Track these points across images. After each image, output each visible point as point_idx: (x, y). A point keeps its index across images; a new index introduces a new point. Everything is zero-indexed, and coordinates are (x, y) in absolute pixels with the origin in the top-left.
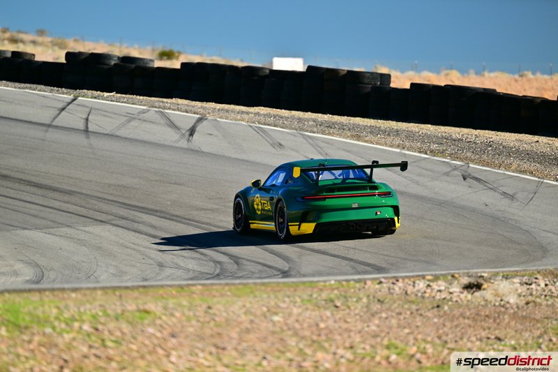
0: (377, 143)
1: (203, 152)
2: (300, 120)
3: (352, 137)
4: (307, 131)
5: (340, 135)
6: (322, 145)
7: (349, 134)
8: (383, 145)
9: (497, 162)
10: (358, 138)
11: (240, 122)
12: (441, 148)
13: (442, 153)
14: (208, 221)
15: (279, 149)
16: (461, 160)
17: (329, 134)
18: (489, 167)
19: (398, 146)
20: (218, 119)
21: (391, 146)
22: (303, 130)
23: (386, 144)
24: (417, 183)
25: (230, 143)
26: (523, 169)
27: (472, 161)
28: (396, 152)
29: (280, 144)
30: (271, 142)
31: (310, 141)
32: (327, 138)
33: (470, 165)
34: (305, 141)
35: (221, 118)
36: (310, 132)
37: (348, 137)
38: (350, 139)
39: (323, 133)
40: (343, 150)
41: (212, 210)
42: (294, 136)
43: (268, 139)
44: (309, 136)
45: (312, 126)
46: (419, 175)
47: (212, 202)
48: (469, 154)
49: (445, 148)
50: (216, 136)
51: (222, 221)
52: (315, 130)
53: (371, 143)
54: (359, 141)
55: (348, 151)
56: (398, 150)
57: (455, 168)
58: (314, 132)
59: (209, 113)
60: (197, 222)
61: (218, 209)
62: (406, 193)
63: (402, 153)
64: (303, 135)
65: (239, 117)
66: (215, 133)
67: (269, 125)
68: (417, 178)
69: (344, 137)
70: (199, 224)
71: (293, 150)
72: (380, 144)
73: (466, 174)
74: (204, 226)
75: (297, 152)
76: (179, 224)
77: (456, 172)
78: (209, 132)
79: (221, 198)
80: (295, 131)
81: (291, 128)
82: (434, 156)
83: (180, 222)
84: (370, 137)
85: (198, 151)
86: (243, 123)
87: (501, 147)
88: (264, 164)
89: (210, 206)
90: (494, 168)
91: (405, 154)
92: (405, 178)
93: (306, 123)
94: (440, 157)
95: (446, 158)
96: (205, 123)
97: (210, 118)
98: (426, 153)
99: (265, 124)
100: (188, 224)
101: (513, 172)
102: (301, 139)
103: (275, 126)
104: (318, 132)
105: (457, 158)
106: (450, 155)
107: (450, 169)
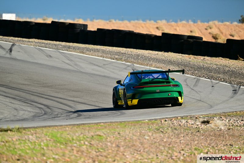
0: (92, 55)
1: (17, 59)
2: (55, 45)
3: (80, 52)
4: (60, 50)
5: (75, 52)
6: (69, 56)
7: (79, 51)
8: (94, 56)
9: (145, 63)
10: (83, 53)
11: (30, 46)
12: (120, 57)
13: (121, 59)
14: (28, 89)
15: (50, 58)
16: (130, 62)
17: (70, 51)
18: (143, 65)
19: (101, 56)
20: (21, 45)
21: (98, 56)
22: (58, 49)
23: (95, 56)
24: (113, 72)
25: (28, 55)
26: (157, 66)
27: (135, 63)
28: (101, 59)
29: (50, 56)
30: (46, 55)
31: (62, 54)
32: (70, 53)
33: (135, 65)
34: (60, 54)
35: (21, 44)
36: (62, 50)
37: (78, 52)
38: (80, 53)
39: (67, 51)
40: (78, 58)
41: (28, 85)
42: (55, 52)
43: (45, 54)
44: (62, 52)
45: (61, 48)
46: (113, 69)
47: (27, 81)
48: (133, 60)
49: (121, 57)
50: (22, 52)
51: (33, 90)
52: (64, 49)
53: (89, 55)
54: (83, 54)
55: (81, 59)
56: (102, 58)
57: (128, 66)
58: (63, 50)
59: (16, 42)
60: (23, 90)
61: (30, 84)
62: (110, 77)
63: (104, 60)
64: (59, 52)
65: (29, 44)
66: (21, 51)
67: (43, 47)
68: (113, 71)
69: (77, 53)
70: (25, 91)
71: (56, 58)
72: (93, 56)
73: (133, 69)
74: (27, 92)
75: (58, 59)
76: (15, 91)
77: (129, 68)
78: (18, 50)
79: (30, 80)
80: (55, 50)
81: (53, 49)
82: (118, 61)
83: (16, 90)
84: (88, 52)
85: (15, 59)
86: (31, 46)
87: (144, 57)
88: (45, 65)
89: (27, 83)
90: (145, 66)
91: (105, 60)
92: (108, 70)
93: (58, 46)
94: (120, 61)
95: (123, 61)
96: (15, 46)
97: (17, 44)
98: (114, 59)
99: (41, 47)
100: (19, 91)
101: (154, 67)
102: (59, 54)
103: (46, 48)
104: (65, 51)
105: (128, 62)
106: (125, 60)
107: (126, 67)
